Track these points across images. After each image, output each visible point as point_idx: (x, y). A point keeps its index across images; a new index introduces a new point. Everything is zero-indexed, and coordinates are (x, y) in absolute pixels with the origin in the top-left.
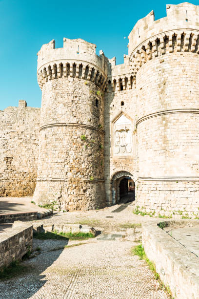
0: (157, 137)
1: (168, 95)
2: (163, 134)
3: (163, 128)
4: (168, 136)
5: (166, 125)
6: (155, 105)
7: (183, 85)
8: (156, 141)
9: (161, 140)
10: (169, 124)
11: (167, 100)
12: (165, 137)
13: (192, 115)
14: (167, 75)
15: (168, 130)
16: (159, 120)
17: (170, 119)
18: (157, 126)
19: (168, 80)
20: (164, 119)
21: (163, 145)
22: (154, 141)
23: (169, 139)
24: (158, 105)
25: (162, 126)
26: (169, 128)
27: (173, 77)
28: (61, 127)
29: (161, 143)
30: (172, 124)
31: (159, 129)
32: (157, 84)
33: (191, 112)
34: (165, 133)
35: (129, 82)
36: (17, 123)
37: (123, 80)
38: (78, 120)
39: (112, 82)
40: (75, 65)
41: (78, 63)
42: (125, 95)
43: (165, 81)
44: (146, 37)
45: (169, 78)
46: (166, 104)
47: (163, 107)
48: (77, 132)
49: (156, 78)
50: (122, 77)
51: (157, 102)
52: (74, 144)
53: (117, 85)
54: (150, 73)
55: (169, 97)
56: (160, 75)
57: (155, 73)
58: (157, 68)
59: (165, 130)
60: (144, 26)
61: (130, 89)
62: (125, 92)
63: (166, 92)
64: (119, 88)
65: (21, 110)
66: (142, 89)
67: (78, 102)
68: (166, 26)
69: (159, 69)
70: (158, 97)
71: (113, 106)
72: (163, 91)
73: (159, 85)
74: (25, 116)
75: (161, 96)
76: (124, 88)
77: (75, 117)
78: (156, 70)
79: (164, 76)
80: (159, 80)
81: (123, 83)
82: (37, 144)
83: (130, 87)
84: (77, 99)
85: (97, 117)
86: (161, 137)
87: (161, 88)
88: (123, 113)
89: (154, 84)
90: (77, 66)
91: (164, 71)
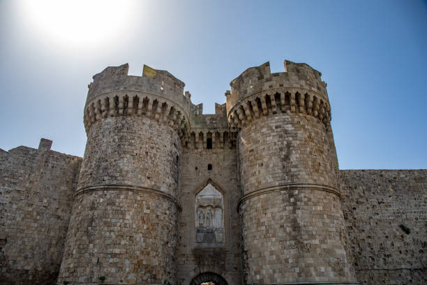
0: (282, 221)
1: (293, 164)
2: (292, 217)
3: (291, 208)
4: (299, 220)
5: (295, 204)
6: (277, 175)
7: (311, 153)
8: (282, 226)
9: (289, 225)
10: (299, 204)
11: (293, 170)
12: (295, 221)
13: (324, 193)
14: (291, 139)
15: (299, 212)
16: (284, 196)
17: (300, 196)
18: (282, 205)
19: (292, 145)
20: (291, 196)
21: (293, 233)
22: (279, 226)
23: (302, 224)
24: (281, 175)
25: (290, 206)
26: (299, 209)
27: (298, 142)
29: (288, 230)
30: (303, 204)
31: (285, 209)
32: (277, 147)
33: (324, 190)
34: (295, 215)
35: (222, 139)
36: (29, 175)
37: (214, 135)
38: (153, 183)
39: (197, 135)
40: (156, 102)
41: (161, 101)
42: (214, 155)
43: (289, 145)
44: (262, 89)
45: (294, 142)
46: (292, 176)
47: (288, 179)
48: (150, 204)
49: (276, 140)
50: (212, 131)
51: (280, 171)
52: (144, 222)
53: (205, 140)
54: (267, 132)
55: (296, 166)
56: (281, 136)
57: (275, 134)
58: (276, 127)
59: (294, 212)
60: (257, 76)
61: (221, 148)
62: (214, 151)
63: (292, 160)
64: (205, 145)
65: (43, 155)
66: (252, 150)
67: (155, 155)
68: (287, 82)
69: (279, 130)
70: (280, 164)
71: (196, 168)
72: (287, 158)
73: (281, 149)
74: (48, 166)
75: (285, 163)
76: (213, 146)
77: (149, 178)
78: (276, 130)
79: (286, 139)
80: (280, 143)
81: (213, 140)
82: (59, 217)
83: (222, 145)
84: (154, 151)
85: (177, 182)
86: (289, 220)
87: (284, 153)
88: (210, 181)
89: (274, 148)
90: (160, 104)
91: (286, 132)
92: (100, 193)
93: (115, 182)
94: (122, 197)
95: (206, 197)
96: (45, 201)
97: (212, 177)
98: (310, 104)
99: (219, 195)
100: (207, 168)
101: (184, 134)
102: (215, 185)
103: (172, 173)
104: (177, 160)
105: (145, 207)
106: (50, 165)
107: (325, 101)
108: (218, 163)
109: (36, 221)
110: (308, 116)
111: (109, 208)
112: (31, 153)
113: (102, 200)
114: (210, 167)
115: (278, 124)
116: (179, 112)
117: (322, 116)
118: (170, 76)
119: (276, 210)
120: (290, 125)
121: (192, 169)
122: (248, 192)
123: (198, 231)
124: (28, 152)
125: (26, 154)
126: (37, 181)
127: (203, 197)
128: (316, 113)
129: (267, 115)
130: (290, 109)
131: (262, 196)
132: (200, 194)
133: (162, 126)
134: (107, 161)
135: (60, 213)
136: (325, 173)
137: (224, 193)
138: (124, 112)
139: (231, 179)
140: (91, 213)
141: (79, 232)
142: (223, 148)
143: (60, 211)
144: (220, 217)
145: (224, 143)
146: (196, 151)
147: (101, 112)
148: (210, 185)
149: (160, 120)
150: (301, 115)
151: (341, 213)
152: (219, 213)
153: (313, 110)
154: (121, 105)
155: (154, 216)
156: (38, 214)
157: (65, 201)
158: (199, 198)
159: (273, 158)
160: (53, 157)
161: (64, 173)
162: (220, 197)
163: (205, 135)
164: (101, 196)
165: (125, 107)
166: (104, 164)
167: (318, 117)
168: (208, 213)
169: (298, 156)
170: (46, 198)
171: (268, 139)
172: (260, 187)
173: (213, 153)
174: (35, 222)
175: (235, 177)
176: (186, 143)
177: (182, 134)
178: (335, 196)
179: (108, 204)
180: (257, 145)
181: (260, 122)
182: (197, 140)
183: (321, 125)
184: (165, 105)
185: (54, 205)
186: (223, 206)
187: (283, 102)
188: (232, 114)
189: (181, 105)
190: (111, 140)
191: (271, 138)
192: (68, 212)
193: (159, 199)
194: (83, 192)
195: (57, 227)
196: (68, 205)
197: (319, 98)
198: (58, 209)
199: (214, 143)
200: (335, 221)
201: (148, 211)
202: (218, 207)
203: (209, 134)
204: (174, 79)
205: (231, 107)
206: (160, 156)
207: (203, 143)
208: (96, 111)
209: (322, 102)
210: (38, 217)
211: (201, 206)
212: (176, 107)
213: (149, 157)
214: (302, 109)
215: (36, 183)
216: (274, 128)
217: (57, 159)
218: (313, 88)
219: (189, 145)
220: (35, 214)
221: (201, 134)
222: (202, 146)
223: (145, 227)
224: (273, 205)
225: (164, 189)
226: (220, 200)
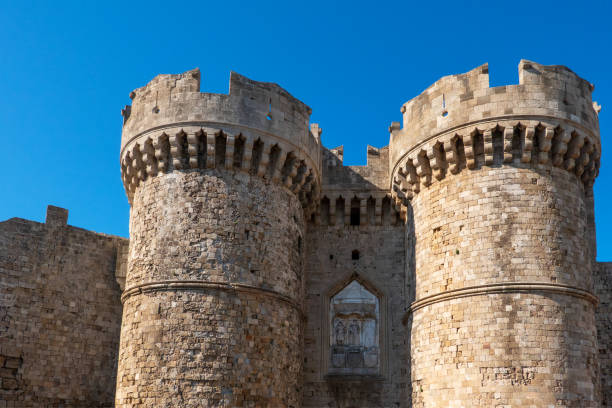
0: (488, 339)
1: (517, 251)
2: (506, 333)
3: (506, 320)
4: (517, 339)
5: (512, 314)
6: (484, 269)
7: (551, 234)
8: (487, 347)
9: (501, 345)
10: (519, 313)
11: (514, 261)
12: (510, 339)
14: (516, 209)
15: (519, 327)
16: (494, 302)
18: (488, 316)
19: (517, 220)
20: (508, 302)
21: (506, 357)
22: (481, 346)
23: (522, 344)
24: (491, 269)
25: (503, 317)
26: (520, 322)
27: (529, 215)
29: (498, 352)
30: (527, 314)
31: (493, 322)
32: (488, 223)
34: (512, 331)
35: (378, 210)
36: (39, 265)
37: (364, 203)
38: (261, 279)
39: (333, 203)
40: (258, 145)
41: (269, 142)
42: (365, 236)
43: (510, 221)
44: (467, 118)
45: (520, 215)
46: (512, 271)
47: (505, 276)
48: (258, 310)
49: (487, 211)
50: (360, 195)
51: (490, 263)
52: (249, 337)
53: (348, 210)
54: (471, 198)
55: (520, 256)
56: (497, 205)
57: (486, 201)
58: (490, 189)
59: (510, 326)
60: (461, 93)
61: (376, 224)
62: (364, 229)
63: (514, 245)
64: (348, 219)
65: (55, 233)
66: (439, 229)
67: (262, 236)
68: (522, 105)
69: (494, 193)
70: (491, 252)
71: (331, 257)
72: (504, 242)
73: (496, 227)
74: (67, 250)
75: (501, 251)
76: (363, 220)
77: (253, 272)
78: (488, 194)
79: (508, 210)
80: (494, 217)
81: (363, 210)
82: (99, 329)
83: (379, 219)
84: (260, 229)
85: (299, 278)
86: (501, 338)
87: (500, 233)
88: (355, 276)
89: (482, 224)
90: (267, 149)
91: (507, 197)
95: (348, 301)
96: (73, 304)
97: (360, 270)
98: (563, 148)
99: (373, 299)
100: (350, 257)
101: (310, 201)
102: (364, 283)
103: (292, 263)
104: (299, 243)
105: (249, 314)
106: (71, 249)
107: (591, 140)
108: (371, 250)
109: (62, 333)
110: (555, 170)
111: (188, 315)
112: (34, 229)
113: (174, 304)
114: (356, 255)
115: (493, 184)
116: (302, 162)
117: (581, 170)
118: (285, 94)
119: (479, 322)
120: (517, 186)
121: (323, 257)
122: (428, 295)
123: (335, 351)
124: (30, 228)
125: (25, 231)
126: (53, 274)
127: (343, 302)
128: (572, 164)
129: (474, 167)
130: (520, 156)
131: (453, 302)
132: (338, 296)
133: (273, 187)
134: (176, 244)
135: (100, 322)
136: (573, 266)
137: (380, 296)
138: (199, 161)
139: (393, 275)
140: (159, 322)
141: (142, 351)
142: (381, 225)
143: (100, 318)
144: (373, 332)
145: (382, 215)
146: (330, 229)
147: (155, 160)
148: (355, 283)
149: (268, 177)
150: (541, 167)
151: (594, 329)
152: (370, 327)
153: (566, 157)
155: (266, 328)
156: (64, 323)
157: (106, 305)
158: (336, 302)
159: (479, 242)
160: (75, 237)
161: (98, 262)
162: (373, 302)
163: (348, 203)
164: (171, 299)
165: (201, 153)
166: (173, 249)
167: (575, 170)
168: (352, 326)
169: (526, 238)
170: (74, 300)
171: (471, 209)
172: (451, 287)
173: (362, 233)
174: (62, 335)
175: (402, 271)
176: (313, 216)
177: (306, 201)
178: (586, 303)
179: (185, 311)
180: (449, 220)
181: (457, 180)
182: (333, 210)
183: (577, 186)
184: (275, 150)
185: (89, 312)
186: (378, 314)
187: (507, 143)
188: (403, 164)
189: (305, 149)
190: (181, 210)
191: (478, 207)
192: (114, 322)
193: (271, 304)
194: (140, 292)
195: (98, 342)
196: (113, 311)
197: (582, 135)
198: (96, 316)
199: (366, 215)
200: (582, 341)
201: (256, 322)
202: (370, 316)
203: (356, 201)
204: (292, 99)
205: (402, 153)
206: (271, 236)
207: (344, 216)
208: (145, 157)
209: (587, 143)
210: (66, 328)
211: (340, 315)
212: (296, 154)
213: (251, 239)
214: (544, 156)
215: (51, 277)
216: (485, 190)
217: (82, 239)
218: (573, 117)
219: (319, 220)
220: (59, 323)
221: (341, 201)
222: (339, 223)
223: (252, 344)
224: (474, 316)
225: (279, 288)
226: (374, 306)
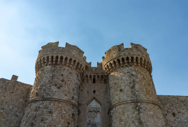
0: (133, 119)
1: (137, 90)
2: (138, 117)
3: (137, 112)
4: (142, 119)
5: (139, 110)
6: (129, 95)
7: (145, 85)
8: (133, 122)
9: (137, 121)
10: (141, 110)
11: (137, 93)
12: (139, 119)
14: (135, 78)
15: (141, 114)
16: (133, 106)
17: (141, 106)
18: (132, 111)
19: (136, 81)
20: (137, 106)
22: (131, 121)
23: (143, 121)
24: (131, 95)
26: (141, 113)
27: (138, 80)
28: (53, 102)
29: (137, 124)
30: (143, 110)
31: (134, 113)
33: (153, 104)
34: (139, 116)
35: (100, 79)
36: (4, 93)
37: (96, 76)
38: (68, 98)
39: (89, 76)
40: (71, 59)
41: (73, 59)
42: (97, 86)
43: (134, 81)
44: (120, 55)
45: (136, 79)
46: (137, 96)
47: (135, 98)
48: (66, 108)
49: (127, 78)
50: (96, 75)
51: (130, 93)
52: (62, 118)
53: (92, 79)
54: (123, 75)
55: (138, 91)
56: (130, 77)
57: (127, 75)
58: (127, 73)
59: (139, 114)
60: (118, 49)
61: (100, 83)
62: (96, 84)
63: (136, 88)
64: (92, 81)
65: (12, 83)
66: (116, 83)
67: (69, 84)
68: (132, 52)
69: (129, 74)
70: (130, 90)
71: (88, 92)
72: (133, 87)
73: (130, 83)
74: (14, 89)
75: (133, 90)
76: (96, 81)
77: (66, 95)
78: (127, 74)
79: (133, 78)
80: (129, 80)
81: (96, 79)
82: (17, 116)
83: (100, 81)
84: (69, 82)
85: (79, 98)
86: (137, 119)
87: (132, 85)
88: (94, 98)
89: (127, 82)
90: (73, 60)
91: (132, 75)
92: (41, 102)
93: (49, 97)
94: (52, 104)
95: (92, 106)
96: (11, 107)
97: (95, 96)
98: (143, 62)
99: (99, 106)
100: (93, 92)
101: (83, 75)
102: (96, 100)
103: (77, 93)
104: (79, 87)
105: (63, 110)
106: (16, 88)
107: (149, 61)
108: (98, 90)
109: (4, 117)
110: (142, 68)
111: (45, 110)
112: (7, 82)
113: (41, 106)
114: (94, 92)
115: (128, 71)
116: (81, 65)
117: (148, 68)
118: (78, 48)
119: (129, 113)
120: (134, 72)
121: (86, 92)
122: (114, 104)
123: (88, 124)
124: (5, 81)
125: (4, 82)
126: (8, 96)
127: (91, 106)
129: (123, 67)
130: (133, 64)
131: (122, 106)
132: (90, 105)
133: (73, 71)
134: (45, 86)
135: (17, 113)
136: (152, 95)
137: (101, 105)
138: (55, 63)
139: (104, 98)
140: (35, 113)
141: (28, 124)
142: (101, 83)
143: (18, 112)
144: (99, 117)
145: (101, 80)
146: (88, 84)
147: (44, 63)
148: (94, 100)
149: (72, 68)
150: (139, 67)
151: (162, 116)
152: (99, 115)
153: (144, 65)
154: (54, 60)
155: (68, 115)
156: (6, 114)
157: (21, 107)
158: (89, 107)
159: (126, 87)
160: (18, 84)
161: (22, 93)
162: (99, 107)
163: (92, 76)
164: (41, 104)
165: (56, 61)
166: (44, 88)
167: (147, 68)
168: (93, 115)
169: (139, 86)
170: (11, 105)
171: (123, 78)
172: (121, 101)
173: (96, 85)
174: (4, 118)
175: (106, 97)
176: (84, 80)
177: (82, 75)
178: (158, 107)
179: (44, 108)
180: (118, 81)
181: (119, 70)
182: (89, 78)
183: (148, 73)
184: (75, 61)
185: (15, 109)
186: (101, 111)
187: (130, 61)
188: (106, 66)
189: (82, 62)
190: (48, 76)
191: (125, 77)
192: (22, 113)
193: (70, 106)
194: (32, 102)
195: (15, 121)
196: (23, 109)
197: (147, 60)
198: (17, 111)
199: (97, 80)
200: (160, 120)
201: (65, 112)
202: (98, 112)
203: (94, 76)
204: (80, 50)
205: (105, 63)
206: (72, 85)
207: (91, 80)
208: (42, 62)
209: (148, 62)
210: (6, 116)
211: (90, 111)
212: (80, 62)
213: (66, 85)
214: (139, 64)
215: (7, 97)
216: (126, 73)
217: (20, 85)
218: (144, 56)
219: (85, 81)
220: (4, 113)
221: (91, 76)
222: (91, 82)
223: (63, 121)
224: (128, 111)
226: (100, 108)
